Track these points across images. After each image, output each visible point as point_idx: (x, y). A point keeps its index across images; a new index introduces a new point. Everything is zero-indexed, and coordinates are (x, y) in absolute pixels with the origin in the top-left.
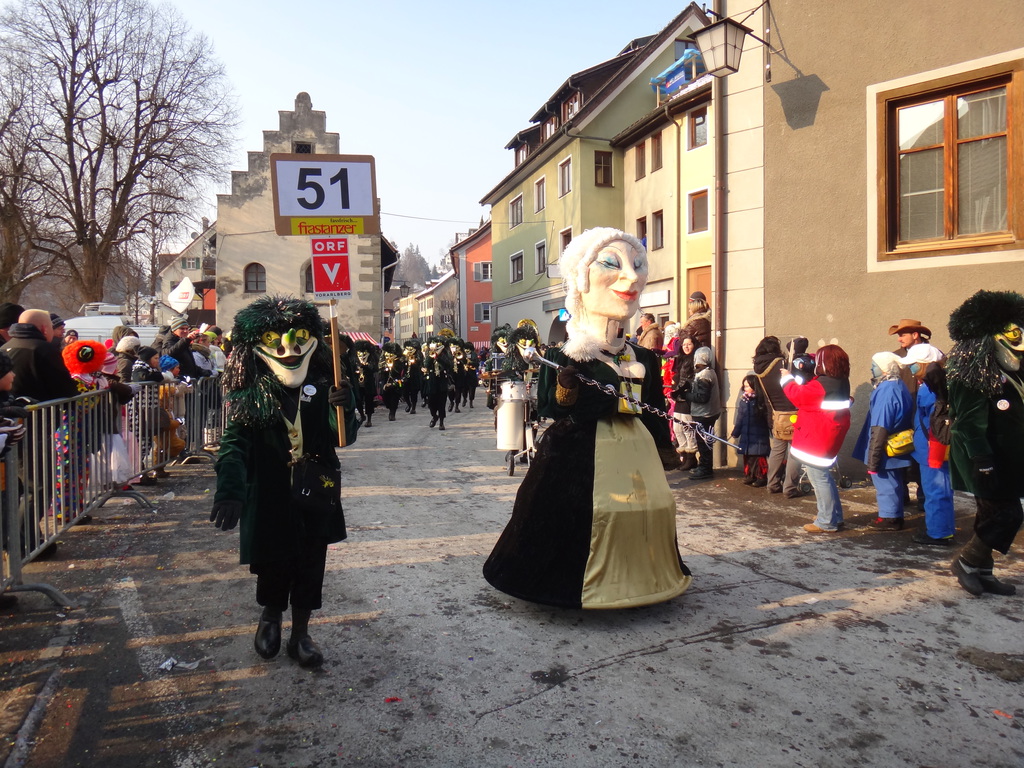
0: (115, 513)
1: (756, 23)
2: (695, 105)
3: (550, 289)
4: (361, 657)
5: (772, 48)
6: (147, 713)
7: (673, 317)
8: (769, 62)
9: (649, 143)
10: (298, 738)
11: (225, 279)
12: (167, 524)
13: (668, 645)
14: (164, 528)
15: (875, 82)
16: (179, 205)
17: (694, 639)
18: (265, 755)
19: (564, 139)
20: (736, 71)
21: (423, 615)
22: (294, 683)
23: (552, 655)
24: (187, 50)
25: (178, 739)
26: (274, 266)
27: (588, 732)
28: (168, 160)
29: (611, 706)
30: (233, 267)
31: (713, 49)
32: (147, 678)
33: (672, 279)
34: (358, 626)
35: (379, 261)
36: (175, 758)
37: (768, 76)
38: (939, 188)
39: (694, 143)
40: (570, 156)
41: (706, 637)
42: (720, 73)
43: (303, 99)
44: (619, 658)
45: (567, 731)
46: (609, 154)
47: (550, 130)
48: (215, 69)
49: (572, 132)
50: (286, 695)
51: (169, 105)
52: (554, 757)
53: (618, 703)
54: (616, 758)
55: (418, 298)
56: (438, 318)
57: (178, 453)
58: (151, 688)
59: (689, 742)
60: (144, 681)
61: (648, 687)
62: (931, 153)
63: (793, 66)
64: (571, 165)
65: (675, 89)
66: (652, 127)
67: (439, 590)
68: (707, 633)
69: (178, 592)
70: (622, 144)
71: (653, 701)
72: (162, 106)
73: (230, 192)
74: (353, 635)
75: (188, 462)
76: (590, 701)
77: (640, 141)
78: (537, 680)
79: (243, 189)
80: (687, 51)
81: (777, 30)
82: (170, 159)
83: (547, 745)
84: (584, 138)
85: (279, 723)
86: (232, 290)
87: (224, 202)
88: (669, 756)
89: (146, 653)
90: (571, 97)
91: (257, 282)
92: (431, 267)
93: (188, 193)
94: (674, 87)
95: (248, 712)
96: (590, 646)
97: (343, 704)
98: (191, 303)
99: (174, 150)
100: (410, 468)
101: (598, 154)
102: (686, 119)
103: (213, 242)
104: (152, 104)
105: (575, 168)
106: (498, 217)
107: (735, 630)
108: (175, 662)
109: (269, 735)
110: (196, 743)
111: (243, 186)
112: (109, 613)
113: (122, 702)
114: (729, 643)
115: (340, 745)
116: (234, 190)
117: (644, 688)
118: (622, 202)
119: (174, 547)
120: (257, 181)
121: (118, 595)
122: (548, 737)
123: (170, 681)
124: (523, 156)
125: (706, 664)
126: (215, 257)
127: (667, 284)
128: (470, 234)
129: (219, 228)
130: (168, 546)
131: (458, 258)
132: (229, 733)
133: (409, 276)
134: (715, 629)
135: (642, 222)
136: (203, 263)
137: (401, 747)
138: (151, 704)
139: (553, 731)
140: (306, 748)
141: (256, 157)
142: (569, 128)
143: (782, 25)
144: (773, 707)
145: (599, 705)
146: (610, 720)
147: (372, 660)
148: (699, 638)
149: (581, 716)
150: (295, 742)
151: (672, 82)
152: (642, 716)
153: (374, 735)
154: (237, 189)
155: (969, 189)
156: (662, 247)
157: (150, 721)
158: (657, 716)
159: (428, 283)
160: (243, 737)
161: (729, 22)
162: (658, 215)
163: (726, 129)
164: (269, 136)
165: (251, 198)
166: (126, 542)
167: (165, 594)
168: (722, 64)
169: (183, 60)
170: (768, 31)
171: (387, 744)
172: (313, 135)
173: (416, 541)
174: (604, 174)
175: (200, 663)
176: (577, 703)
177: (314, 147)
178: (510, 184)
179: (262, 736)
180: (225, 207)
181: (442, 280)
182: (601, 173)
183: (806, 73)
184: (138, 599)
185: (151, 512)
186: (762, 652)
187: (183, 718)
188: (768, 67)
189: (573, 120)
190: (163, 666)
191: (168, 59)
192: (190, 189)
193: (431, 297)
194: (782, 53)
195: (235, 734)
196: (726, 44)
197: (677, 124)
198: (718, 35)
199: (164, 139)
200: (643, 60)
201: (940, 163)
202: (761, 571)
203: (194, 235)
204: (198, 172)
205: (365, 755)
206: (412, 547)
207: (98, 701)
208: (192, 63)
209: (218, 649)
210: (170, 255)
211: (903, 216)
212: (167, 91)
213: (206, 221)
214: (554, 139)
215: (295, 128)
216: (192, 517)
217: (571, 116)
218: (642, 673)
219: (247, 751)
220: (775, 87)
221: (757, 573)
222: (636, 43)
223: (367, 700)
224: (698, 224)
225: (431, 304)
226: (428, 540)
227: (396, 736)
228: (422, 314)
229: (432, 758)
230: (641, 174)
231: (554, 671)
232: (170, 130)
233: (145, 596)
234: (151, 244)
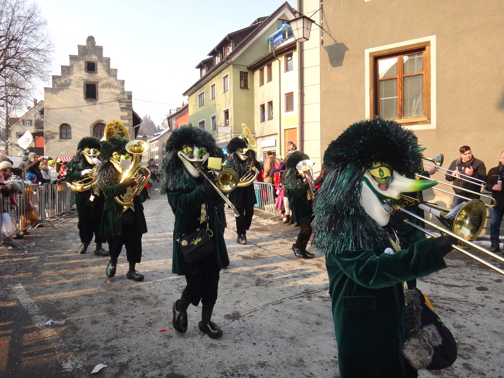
0: (5, 253)
1: (316, 18)
2: (288, 51)
3: (218, 138)
4: (144, 314)
5: (324, 30)
6: (44, 345)
7: (278, 153)
8: (322, 36)
9: (266, 68)
10: (120, 350)
11: (49, 132)
12: (33, 258)
13: (283, 300)
14: (33, 260)
15: (369, 47)
16: (22, 93)
17: (295, 297)
18: (105, 358)
19: (224, 65)
20: (308, 40)
21: (171, 294)
22: (114, 327)
23: (233, 307)
24: (26, 11)
25: (62, 355)
26: (76, 125)
27: (252, 338)
28: (17, 68)
29: (261, 327)
30: (53, 126)
31: (298, 29)
32: (39, 330)
33: (277, 134)
34: (140, 300)
35: (132, 124)
36: (62, 363)
37: (322, 42)
38: (396, 96)
39: (287, 69)
40: (228, 73)
41: (300, 296)
42: (300, 41)
43: (91, 39)
44: (262, 307)
45: (243, 338)
46: (247, 73)
47: (218, 60)
48: (42, 21)
49: (229, 61)
50: (111, 332)
51: (16, 39)
52: (238, 349)
53: (264, 325)
54: (265, 347)
55: (151, 142)
56: (161, 152)
57: (34, 222)
58: (43, 334)
59: (296, 339)
60: (38, 331)
61: (276, 318)
62: (392, 81)
63: (333, 39)
64: (228, 78)
65: (278, 43)
66: (267, 61)
67: (177, 282)
68: (300, 294)
69: (47, 289)
70: (253, 69)
71: (279, 323)
72: (13, 39)
73: (51, 86)
74: (138, 304)
75: (38, 227)
76: (251, 325)
77: (262, 67)
78: (227, 318)
79: (59, 84)
80: (283, 25)
81: (326, 21)
82: (16, 67)
83: (234, 344)
84: (235, 65)
85: (109, 344)
86: (53, 138)
87: (48, 91)
88: (287, 345)
89: (37, 318)
90: (228, 44)
91: (67, 133)
92: (157, 126)
93: (27, 85)
94: (278, 42)
95: (94, 341)
96: (249, 303)
97: (139, 334)
98: (31, 144)
99: (19, 63)
100: (154, 227)
101: (241, 73)
102: (283, 58)
103: (42, 112)
104: (6, 38)
105: (230, 78)
106: (192, 102)
107: (312, 292)
108: (53, 321)
109: (106, 350)
110: (71, 356)
111: (59, 83)
112: (13, 300)
113: (29, 341)
114: (309, 298)
115: (140, 351)
116: (53, 85)
117: (274, 318)
118: (253, 97)
119: (40, 269)
120: (66, 81)
121: (16, 292)
122: (234, 341)
123: (52, 330)
124: (204, 72)
125: (300, 307)
126: (43, 120)
127: (275, 136)
128: (177, 110)
129: (46, 105)
130: (37, 268)
131: (171, 122)
132: (86, 351)
133: (145, 131)
134: (303, 293)
135: (263, 106)
136: (35, 123)
137: (169, 350)
138: (45, 341)
139: (236, 338)
140: (124, 354)
141: (65, 68)
142: (227, 59)
143: (328, 19)
144: (329, 322)
145: (255, 327)
146: (261, 332)
147: (149, 314)
148: (297, 296)
149: (248, 332)
150: (119, 352)
151: (276, 39)
152: (274, 330)
153: (156, 347)
154: (55, 84)
155: (408, 96)
156: (272, 119)
157: (46, 348)
158: (281, 329)
159: (155, 134)
160: (93, 352)
161: (304, 17)
162: (270, 103)
163: (303, 66)
164: (72, 58)
165: (63, 90)
166: (13, 267)
167: (40, 291)
168: (302, 36)
169: (24, 15)
170: (322, 21)
171: (162, 349)
172: (96, 58)
173: (162, 261)
174: (244, 82)
175: (66, 321)
176: (246, 326)
177: (97, 64)
178: (198, 86)
179: (102, 350)
180: (49, 94)
181: (162, 133)
182: (243, 82)
183: (339, 42)
184: (26, 294)
185: (24, 252)
186: (324, 301)
187: (62, 346)
188: (322, 38)
189: (229, 56)
190: (47, 323)
191: (16, 14)
192: (29, 84)
193: (157, 141)
194: (328, 32)
195: (89, 351)
196: (303, 27)
197: (279, 60)
198: (300, 22)
199: (13, 57)
200: (262, 28)
201: (396, 84)
202: (322, 267)
203: (29, 108)
204: (33, 75)
205: (153, 355)
206: (161, 263)
207: (17, 341)
208: (29, 18)
209: (73, 314)
210: (17, 118)
211: (380, 108)
212: (16, 31)
213: (35, 101)
214: (220, 65)
215: (86, 54)
216: (46, 254)
217: (228, 54)
218: (273, 312)
219: (96, 357)
220: (325, 48)
221: (320, 268)
222: (259, 20)
223: (150, 332)
224: (289, 107)
225: (157, 145)
226: (168, 260)
227: (166, 346)
228: (152, 150)
229: (183, 353)
230: (262, 83)
231: (234, 314)
232: (17, 52)
233: (30, 292)
234: (6, 112)
